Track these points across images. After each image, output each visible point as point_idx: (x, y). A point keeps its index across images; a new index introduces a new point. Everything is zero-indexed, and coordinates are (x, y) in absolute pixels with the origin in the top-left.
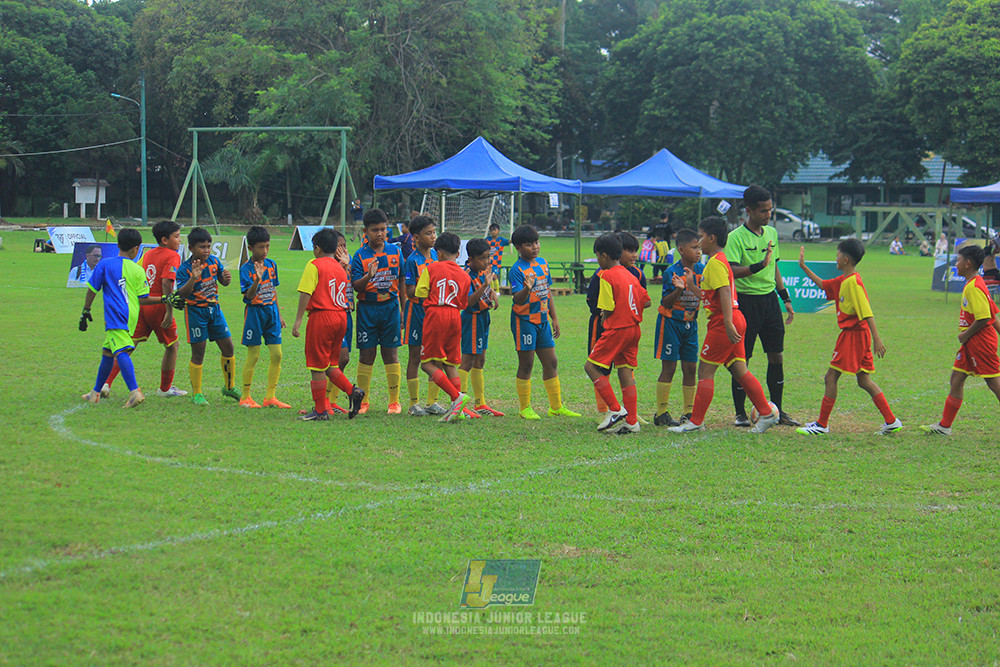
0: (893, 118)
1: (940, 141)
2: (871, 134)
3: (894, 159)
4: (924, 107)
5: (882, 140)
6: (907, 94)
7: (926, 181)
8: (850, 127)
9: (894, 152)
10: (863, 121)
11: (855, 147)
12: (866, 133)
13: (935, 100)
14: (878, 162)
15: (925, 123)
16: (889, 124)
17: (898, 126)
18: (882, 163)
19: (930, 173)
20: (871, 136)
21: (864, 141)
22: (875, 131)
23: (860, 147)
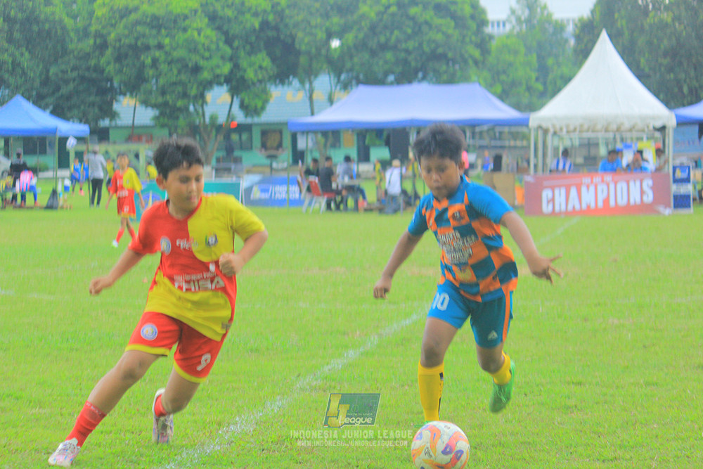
0: (88, 69)
1: (133, 87)
2: (72, 82)
3: (93, 104)
4: (119, 58)
5: (81, 88)
6: (103, 47)
7: (119, 123)
8: (53, 78)
9: (92, 98)
10: (64, 72)
11: (57, 95)
12: (67, 82)
13: (130, 52)
14: (79, 107)
15: (120, 71)
16: (87, 74)
17: (94, 75)
18: (82, 107)
19: (122, 115)
20: (71, 86)
21: (65, 90)
22: (74, 80)
23: (62, 96)
